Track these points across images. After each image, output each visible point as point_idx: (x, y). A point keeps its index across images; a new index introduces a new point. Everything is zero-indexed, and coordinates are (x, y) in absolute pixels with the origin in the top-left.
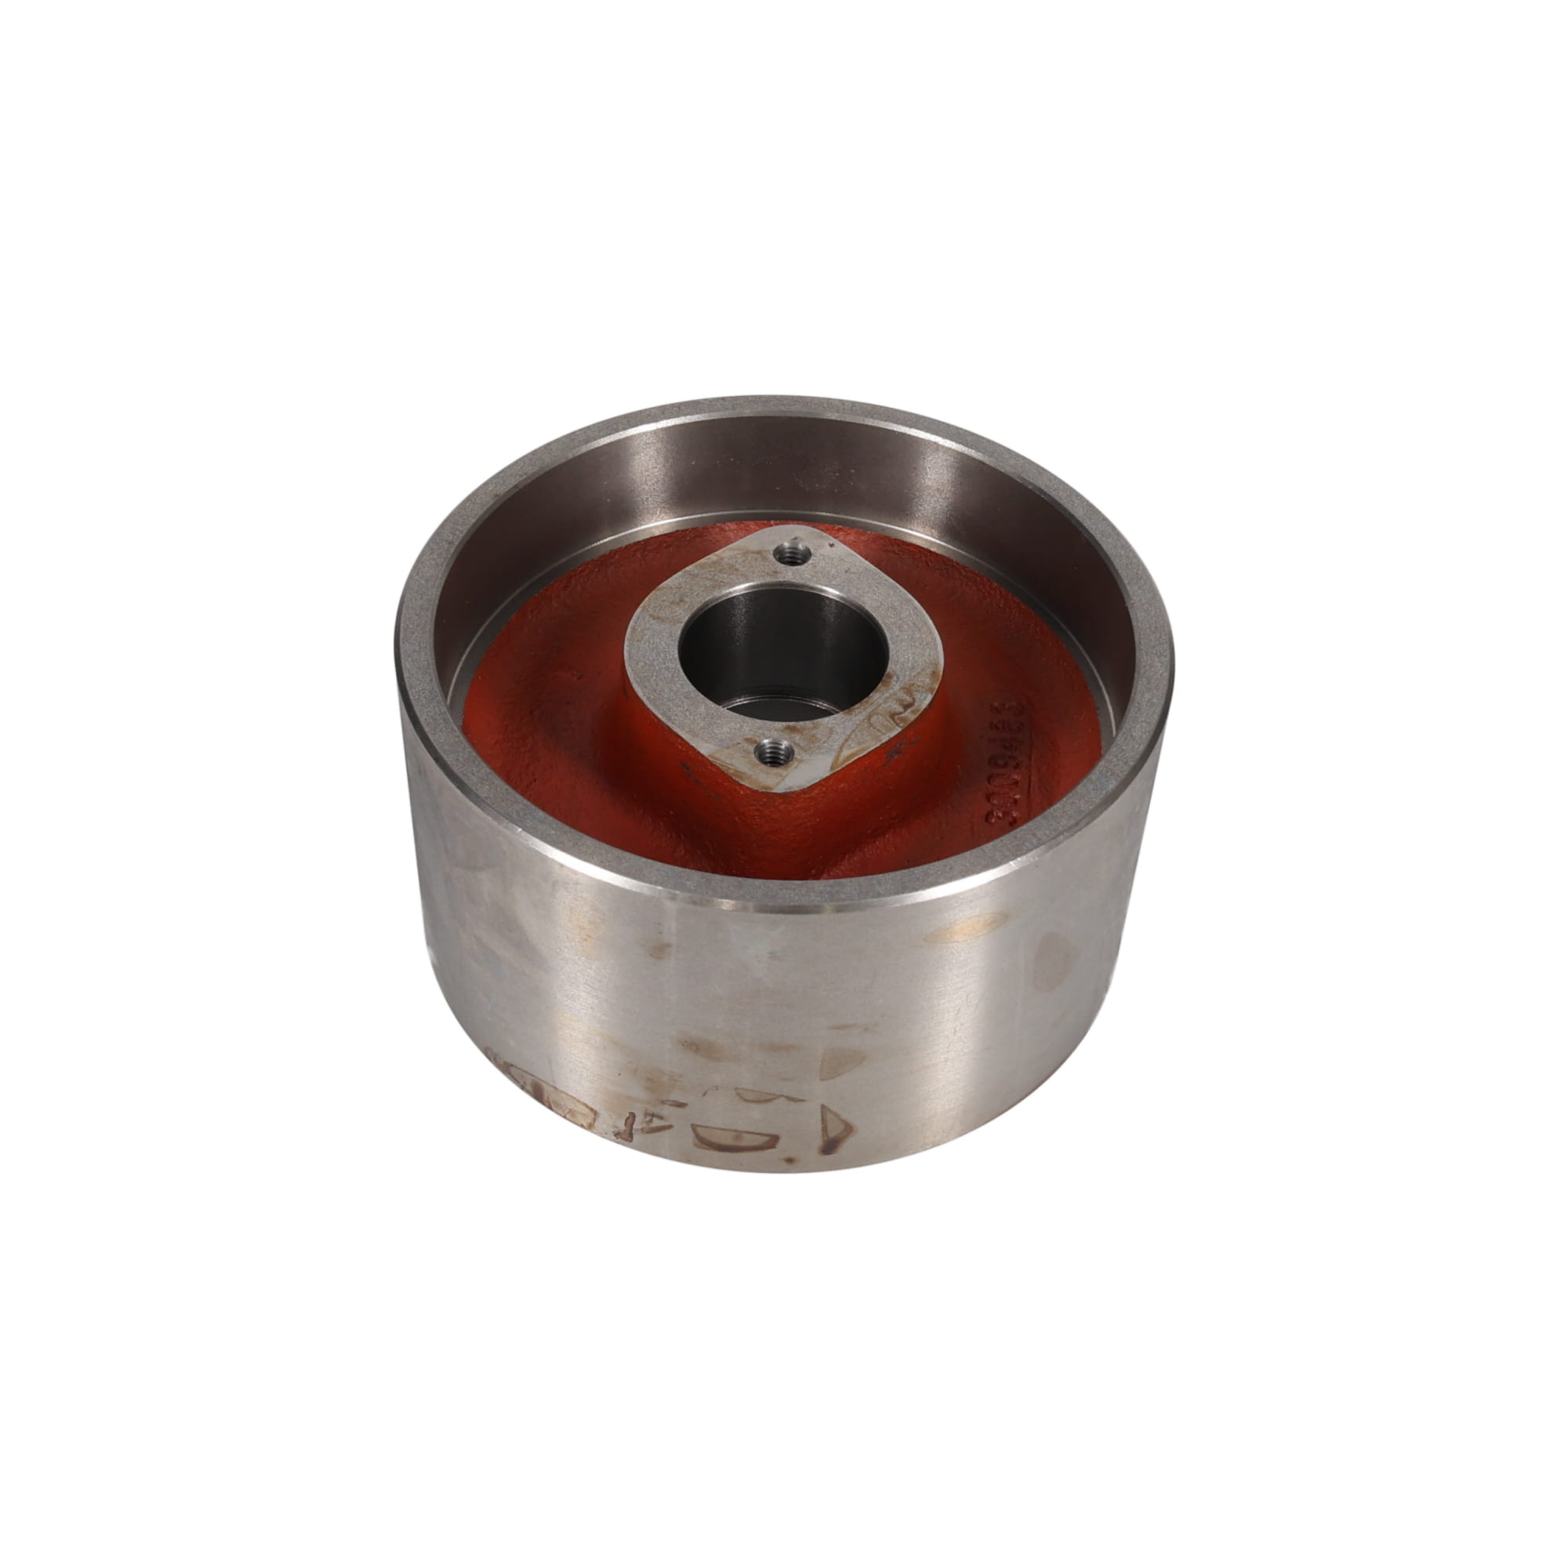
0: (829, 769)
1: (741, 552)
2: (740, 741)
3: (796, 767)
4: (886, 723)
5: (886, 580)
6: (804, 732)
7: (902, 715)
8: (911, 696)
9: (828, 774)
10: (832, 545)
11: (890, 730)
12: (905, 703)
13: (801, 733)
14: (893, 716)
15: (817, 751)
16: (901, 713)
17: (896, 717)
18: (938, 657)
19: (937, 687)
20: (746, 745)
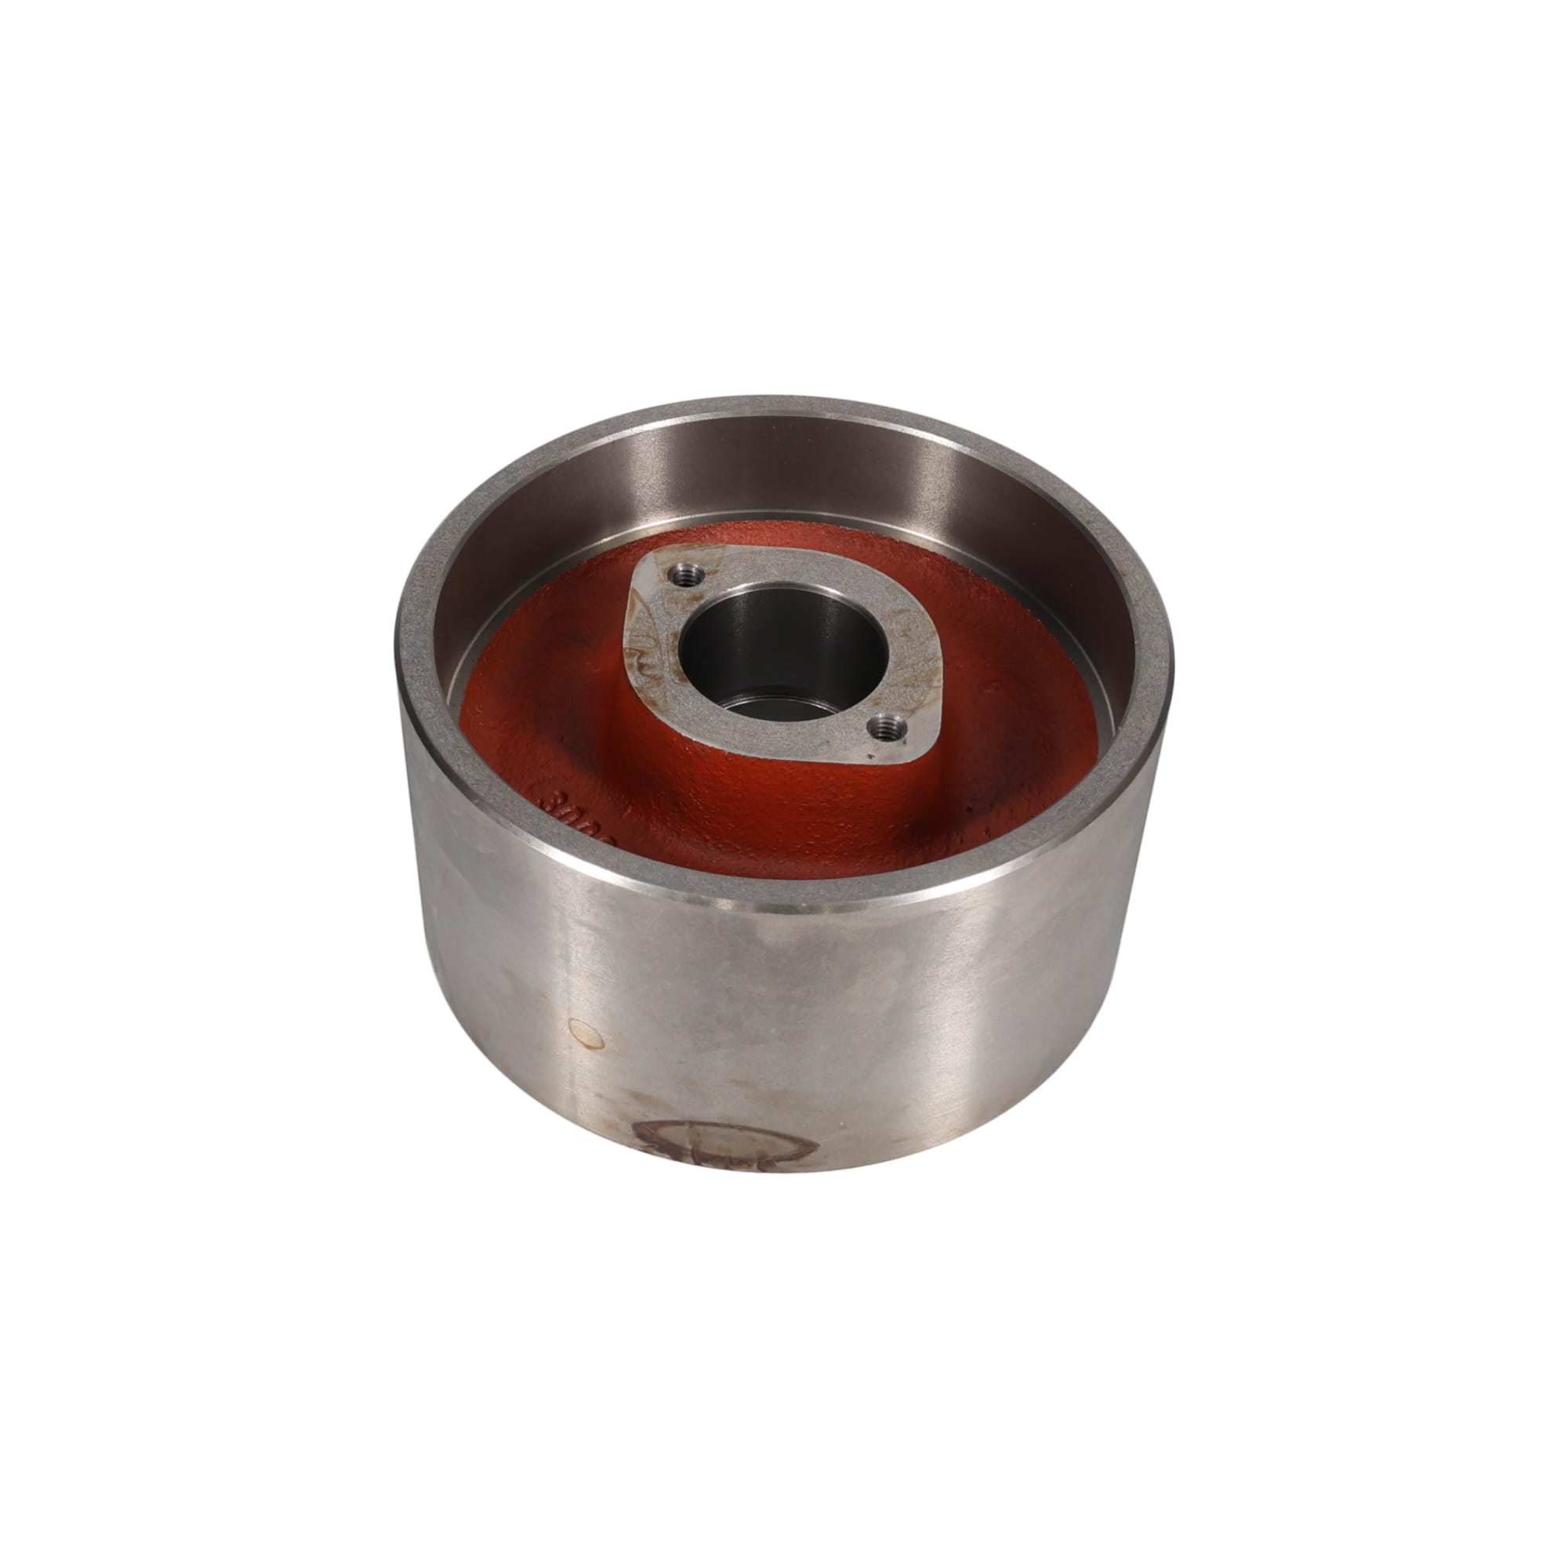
0: (637, 588)
1: (925, 702)
2: (718, 568)
3: (659, 575)
4: (640, 644)
5: (789, 756)
6: (685, 602)
7: (636, 658)
8: (648, 676)
9: (632, 585)
10: (870, 757)
11: (630, 642)
12: (646, 668)
13: (688, 600)
14: (642, 654)
15: (660, 595)
16: (639, 658)
17: (639, 654)
18: (669, 720)
19: (639, 695)
20: (713, 567)
